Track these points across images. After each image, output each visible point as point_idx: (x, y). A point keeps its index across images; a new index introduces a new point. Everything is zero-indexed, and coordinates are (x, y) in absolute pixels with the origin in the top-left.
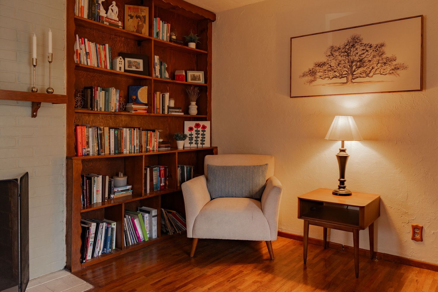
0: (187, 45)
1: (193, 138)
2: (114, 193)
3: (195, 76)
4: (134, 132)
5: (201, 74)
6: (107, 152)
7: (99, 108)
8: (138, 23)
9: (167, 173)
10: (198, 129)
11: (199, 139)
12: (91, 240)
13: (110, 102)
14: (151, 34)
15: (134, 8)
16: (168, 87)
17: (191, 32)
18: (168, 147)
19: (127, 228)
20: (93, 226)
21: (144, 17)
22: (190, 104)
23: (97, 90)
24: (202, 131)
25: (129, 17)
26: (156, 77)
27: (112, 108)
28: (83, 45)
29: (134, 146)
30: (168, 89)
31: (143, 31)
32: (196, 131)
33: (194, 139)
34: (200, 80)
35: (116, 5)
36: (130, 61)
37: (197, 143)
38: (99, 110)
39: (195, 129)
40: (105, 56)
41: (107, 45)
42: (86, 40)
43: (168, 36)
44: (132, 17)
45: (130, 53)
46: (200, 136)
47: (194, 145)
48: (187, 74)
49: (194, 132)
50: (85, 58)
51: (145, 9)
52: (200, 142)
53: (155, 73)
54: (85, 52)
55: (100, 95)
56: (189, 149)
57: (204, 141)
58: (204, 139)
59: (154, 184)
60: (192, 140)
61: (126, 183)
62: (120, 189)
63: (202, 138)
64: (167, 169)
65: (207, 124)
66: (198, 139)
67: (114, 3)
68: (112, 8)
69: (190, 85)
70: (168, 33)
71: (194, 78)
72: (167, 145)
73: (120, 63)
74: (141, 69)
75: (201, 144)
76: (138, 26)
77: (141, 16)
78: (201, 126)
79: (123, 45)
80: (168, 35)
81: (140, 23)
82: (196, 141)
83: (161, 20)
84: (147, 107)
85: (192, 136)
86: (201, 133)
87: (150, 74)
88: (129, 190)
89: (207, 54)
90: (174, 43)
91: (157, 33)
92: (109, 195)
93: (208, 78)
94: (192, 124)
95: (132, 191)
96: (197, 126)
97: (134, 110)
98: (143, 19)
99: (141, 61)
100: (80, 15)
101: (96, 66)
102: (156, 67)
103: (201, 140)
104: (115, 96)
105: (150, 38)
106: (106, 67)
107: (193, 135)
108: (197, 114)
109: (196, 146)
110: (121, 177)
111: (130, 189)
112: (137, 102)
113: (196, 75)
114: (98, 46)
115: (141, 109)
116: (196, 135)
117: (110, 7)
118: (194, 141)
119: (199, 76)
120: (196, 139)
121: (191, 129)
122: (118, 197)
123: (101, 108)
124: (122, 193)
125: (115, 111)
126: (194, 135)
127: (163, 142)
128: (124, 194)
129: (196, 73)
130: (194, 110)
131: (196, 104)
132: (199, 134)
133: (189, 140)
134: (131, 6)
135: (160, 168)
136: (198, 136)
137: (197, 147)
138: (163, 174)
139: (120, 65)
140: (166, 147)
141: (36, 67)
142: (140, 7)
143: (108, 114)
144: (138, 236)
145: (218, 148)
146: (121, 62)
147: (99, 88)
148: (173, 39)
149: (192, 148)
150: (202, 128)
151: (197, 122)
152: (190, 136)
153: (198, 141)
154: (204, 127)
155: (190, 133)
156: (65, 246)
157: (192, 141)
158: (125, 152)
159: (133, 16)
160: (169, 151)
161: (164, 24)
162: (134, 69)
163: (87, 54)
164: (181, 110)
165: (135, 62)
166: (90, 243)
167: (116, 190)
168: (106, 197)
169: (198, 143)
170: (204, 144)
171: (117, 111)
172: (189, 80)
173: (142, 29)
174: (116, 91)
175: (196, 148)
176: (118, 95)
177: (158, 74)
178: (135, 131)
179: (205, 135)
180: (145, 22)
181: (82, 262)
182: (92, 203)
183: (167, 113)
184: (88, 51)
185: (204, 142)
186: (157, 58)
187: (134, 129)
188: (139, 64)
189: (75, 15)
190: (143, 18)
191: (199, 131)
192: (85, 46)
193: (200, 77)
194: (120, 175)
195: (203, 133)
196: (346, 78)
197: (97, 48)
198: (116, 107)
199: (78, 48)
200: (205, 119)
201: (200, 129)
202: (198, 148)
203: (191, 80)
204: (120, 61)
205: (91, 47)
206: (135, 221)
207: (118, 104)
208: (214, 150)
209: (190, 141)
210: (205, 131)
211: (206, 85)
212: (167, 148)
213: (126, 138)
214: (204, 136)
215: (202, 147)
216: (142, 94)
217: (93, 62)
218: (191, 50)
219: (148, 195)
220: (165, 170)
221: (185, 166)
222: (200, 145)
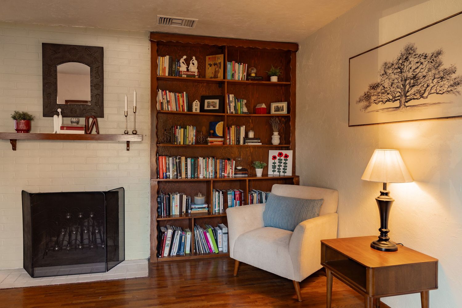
0: (269, 80)
1: (276, 166)
2: (191, 209)
3: (278, 107)
4: (209, 160)
5: (284, 105)
6: (184, 176)
7: (178, 142)
8: (216, 69)
9: (243, 197)
10: (281, 158)
11: (282, 168)
12: (168, 242)
13: (187, 136)
14: (224, 77)
15: (212, 58)
16: (250, 120)
17: (272, 67)
18: (245, 174)
19: (199, 239)
20: (170, 232)
21: (220, 63)
22: (273, 134)
23: (177, 128)
24: (285, 160)
25: (209, 66)
26: (230, 113)
27: (189, 142)
28: (165, 96)
29: (209, 172)
30: (250, 122)
31: (219, 75)
32: (279, 159)
33: (277, 167)
34: (283, 111)
35: (196, 59)
36: (209, 102)
37: (279, 172)
38: (178, 144)
39: (278, 158)
40: (183, 102)
41: (185, 93)
42: (167, 91)
43: (245, 75)
44: (210, 65)
45: (211, 95)
46: (282, 164)
47: (276, 173)
48: (271, 106)
49: (277, 161)
50: (166, 105)
51: (220, 57)
52: (282, 170)
53: (230, 110)
54: (166, 101)
55: (180, 133)
56: (272, 176)
57: (286, 169)
58: (286, 168)
59: (229, 205)
60: (275, 168)
61: (204, 202)
62: (197, 206)
63: (284, 166)
64: (243, 194)
65: (290, 153)
66: (280, 167)
67: (194, 58)
68: (193, 62)
69: (272, 117)
70: (245, 72)
71: (277, 109)
72: (244, 172)
73: (196, 105)
74: (217, 108)
75: (283, 172)
76: (215, 72)
77: (218, 63)
78: (284, 155)
79: (205, 90)
80: (244, 75)
81: (217, 69)
82: (279, 169)
83: (236, 62)
84: (223, 139)
85: (275, 165)
86: (283, 161)
87: (224, 112)
88: (205, 208)
89: (290, 84)
90: (251, 80)
91: (232, 74)
92: (187, 210)
93: (291, 108)
94: (275, 153)
95: (208, 209)
96: (280, 155)
97: (210, 143)
98: (219, 65)
99: (217, 101)
100: (163, 74)
101: (175, 110)
102: (231, 104)
103: (284, 169)
104: (191, 132)
105: (224, 80)
106: (183, 110)
107: (275, 163)
108: (279, 144)
109: (278, 174)
110: (200, 197)
111: (206, 208)
112: (214, 135)
113: (279, 106)
114: (177, 94)
115: (217, 141)
116: (279, 164)
117: (191, 62)
118: (277, 170)
119: (283, 106)
120: (279, 167)
121: (274, 158)
122: (195, 212)
123: (180, 142)
124: (198, 209)
125: (192, 144)
126: (277, 164)
127: (242, 169)
128: (201, 211)
129: (280, 105)
130: (276, 139)
131: (279, 134)
132: (282, 163)
133: (273, 168)
134: (211, 56)
135: (235, 192)
136: (281, 164)
137: (280, 175)
138: (237, 198)
139: (196, 107)
140: (243, 174)
141: (128, 117)
142: (217, 56)
143: (185, 147)
144: (210, 247)
145: (300, 178)
146: (197, 104)
147: (178, 127)
148: (253, 76)
149: (275, 176)
150: (284, 157)
151: (280, 151)
152: (274, 165)
153: (280, 169)
154: (286, 156)
155: (273, 161)
156: (149, 242)
157: (275, 169)
158: (200, 177)
159: (212, 65)
160: (246, 177)
161: (239, 65)
162: (211, 108)
163: (168, 102)
164: (259, 141)
165: (213, 102)
166: (167, 244)
167: (193, 206)
168: (183, 211)
169: (280, 171)
170: (286, 172)
171: (194, 143)
172: (273, 112)
173: (218, 74)
174: (193, 128)
175: (279, 176)
176: (195, 131)
177: (232, 110)
178: (210, 160)
179: (287, 164)
180: (220, 68)
181: (158, 257)
182: (171, 214)
183: (242, 144)
184: (168, 100)
185: (286, 171)
186: (231, 96)
187: (209, 158)
188: (216, 103)
189: (157, 75)
190: (219, 64)
191: (282, 160)
192: (167, 96)
193: (283, 108)
194: (199, 195)
195: (285, 161)
196: (398, 101)
197: (177, 96)
198: (192, 140)
199: (161, 98)
200: (288, 148)
201: (283, 158)
202: (281, 176)
203: (275, 111)
204: (196, 104)
205: (171, 96)
206: (208, 234)
207: (194, 138)
208: (294, 179)
209: (273, 169)
210: (287, 160)
211: (289, 115)
212: (244, 175)
213: (201, 165)
214: (286, 165)
215: (284, 175)
216: (219, 128)
217: (173, 107)
218: (274, 84)
219: (221, 214)
220: (240, 194)
221: (263, 192)
222: (282, 174)
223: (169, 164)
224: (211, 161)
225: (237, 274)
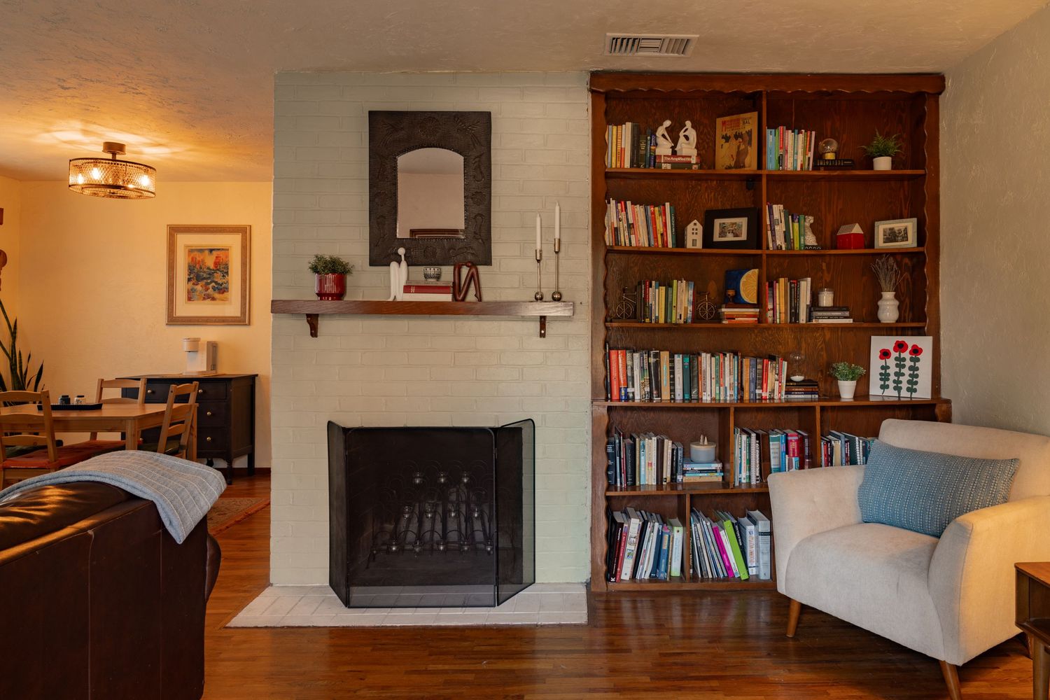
0: (871, 166)
1: (889, 375)
2: (684, 473)
3: (895, 232)
4: (724, 360)
5: (910, 225)
6: (666, 395)
7: (653, 318)
8: (739, 147)
9: (807, 449)
10: (903, 355)
11: (904, 379)
12: (631, 547)
13: (674, 304)
14: (760, 164)
15: (731, 121)
16: (824, 264)
17: (877, 133)
18: (812, 393)
19: (703, 544)
20: (634, 525)
21: (749, 133)
22: (880, 297)
23: (651, 286)
24: (911, 359)
25: (724, 140)
26: (775, 248)
27: (678, 317)
28: (624, 213)
29: (726, 388)
30: (824, 268)
31: (747, 161)
32: (896, 359)
33: (893, 377)
34: (907, 240)
35: (692, 127)
36: (724, 223)
37: (898, 389)
38: (653, 322)
39: (894, 355)
40: (665, 225)
41: (667, 204)
42: (629, 203)
43: (809, 158)
44: (727, 139)
45: (729, 207)
46: (906, 371)
47: (891, 393)
48: (876, 228)
49: (891, 362)
50: (626, 234)
51: (750, 118)
52: (904, 385)
53: (774, 241)
54: (626, 225)
55: (656, 296)
56: (879, 399)
57: (916, 383)
58: (915, 380)
59: (772, 467)
60: (888, 380)
61: (712, 457)
62: (696, 467)
63: (910, 375)
64: (806, 440)
65: (925, 343)
66: (901, 378)
67: (688, 124)
68: (686, 133)
69: (879, 255)
70: (810, 151)
71: (892, 236)
72: (809, 389)
73: (695, 231)
74: (744, 237)
75: (908, 389)
76: (738, 153)
77: (744, 132)
78: (910, 348)
79: (714, 195)
80: (807, 157)
81: (742, 147)
82: (897, 382)
83: (787, 129)
84: (758, 310)
85: (888, 371)
86: (908, 363)
87: (759, 247)
88: (716, 471)
89: (925, 175)
90: (825, 170)
91: (779, 157)
92: (673, 474)
93: (928, 234)
94: (889, 342)
95: (722, 474)
96: (900, 347)
97: (727, 319)
98: (748, 138)
99: (743, 222)
100: (618, 165)
101: (647, 245)
102: (777, 228)
103: (909, 382)
104: (684, 295)
105: (759, 172)
106: (665, 244)
107: (888, 368)
108: (897, 321)
109: (896, 393)
110: (704, 445)
111: (719, 471)
112: (737, 301)
113: (896, 229)
114: (650, 209)
115: (743, 316)
116: (897, 370)
117: (682, 134)
118: (891, 383)
119: (906, 229)
120: (896, 378)
121: (885, 354)
122: (692, 481)
123: (657, 318)
124: (700, 475)
125: (685, 322)
126: (893, 370)
127: (803, 381)
128: (706, 478)
129: (897, 225)
130: (889, 310)
131: (896, 297)
132: (904, 366)
133: (881, 379)
134: (727, 118)
135: (787, 436)
136: (902, 371)
137: (899, 397)
138: (794, 449)
139: (695, 237)
140: (806, 393)
141: (542, 261)
142: (743, 116)
143: (670, 328)
144: (727, 564)
145: (952, 404)
146: (696, 229)
147: (653, 282)
148: (829, 160)
149: (886, 399)
150: (910, 353)
151: (900, 339)
152: (883, 371)
153: (901, 382)
154: (916, 351)
155: (882, 362)
156: (589, 546)
157: (887, 383)
158: (704, 398)
159: (730, 137)
160: (815, 401)
161: (796, 136)
162: (730, 238)
163: (631, 227)
164: (847, 314)
165: (733, 224)
166: (629, 551)
167: (688, 467)
168: (664, 477)
169: (901, 388)
170: (915, 391)
171: (689, 321)
172: (880, 243)
173: (745, 159)
174: (687, 285)
175: (897, 399)
176: (691, 292)
177: (780, 241)
178: (727, 359)
179: (917, 369)
180: (750, 143)
181: (608, 580)
182: (637, 484)
183: (804, 322)
184: (631, 222)
185: (914, 387)
186: (778, 209)
187: (725, 355)
188: (740, 227)
189: (606, 167)
190: (746, 135)
191: (904, 360)
192: (627, 213)
193: (906, 233)
194: (701, 440)
195: (912, 364)
197: (649, 213)
198: (686, 313)
199: (614, 219)
200: (919, 332)
201: (906, 355)
202: (902, 399)
203: (884, 242)
204: (693, 229)
205: (637, 213)
206: (722, 533)
207: (690, 308)
208: (937, 407)
209: (882, 383)
210: (918, 360)
211: (921, 249)
212: (809, 396)
213: (705, 372)
214: (916, 372)
215: (911, 398)
216: (748, 285)
217: (641, 239)
218: (883, 177)
219: (754, 487)
220: (801, 441)
221: (857, 438)
222: (905, 394)
223: (632, 369)
224: (729, 362)
225: (796, 634)
